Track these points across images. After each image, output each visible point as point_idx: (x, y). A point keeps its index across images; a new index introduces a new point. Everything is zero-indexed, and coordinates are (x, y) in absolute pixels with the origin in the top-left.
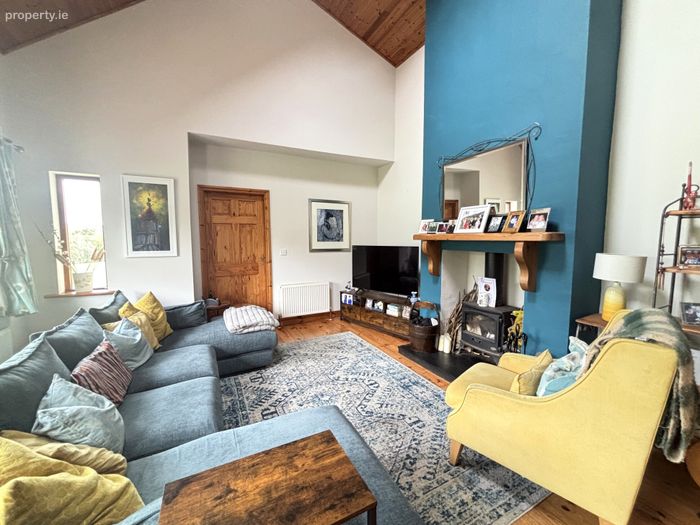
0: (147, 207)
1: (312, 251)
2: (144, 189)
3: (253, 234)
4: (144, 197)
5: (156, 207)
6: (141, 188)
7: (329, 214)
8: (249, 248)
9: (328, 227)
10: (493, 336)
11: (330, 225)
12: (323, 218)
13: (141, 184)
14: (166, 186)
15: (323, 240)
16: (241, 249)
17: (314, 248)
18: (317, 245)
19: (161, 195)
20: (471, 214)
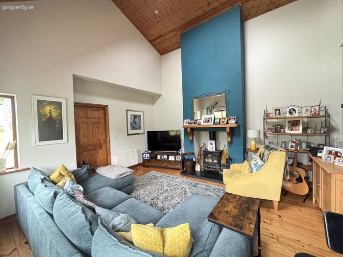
0: (49, 115)
1: (128, 135)
2: (47, 104)
3: (99, 128)
4: (47, 109)
5: (54, 115)
6: (45, 103)
7: (135, 117)
8: (97, 135)
9: (135, 123)
10: (216, 161)
11: (135, 122)
12: (133, 118)
13: (45, 101)
14: (61, 103)
15: (133, 129)
16: (93, 136)
17: (129, 133)
18: (131, 132)
19: (58, 108)
20: (207, 118)
